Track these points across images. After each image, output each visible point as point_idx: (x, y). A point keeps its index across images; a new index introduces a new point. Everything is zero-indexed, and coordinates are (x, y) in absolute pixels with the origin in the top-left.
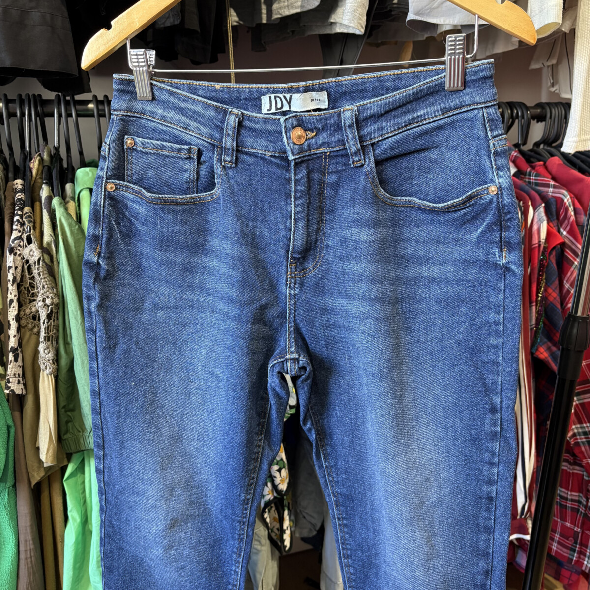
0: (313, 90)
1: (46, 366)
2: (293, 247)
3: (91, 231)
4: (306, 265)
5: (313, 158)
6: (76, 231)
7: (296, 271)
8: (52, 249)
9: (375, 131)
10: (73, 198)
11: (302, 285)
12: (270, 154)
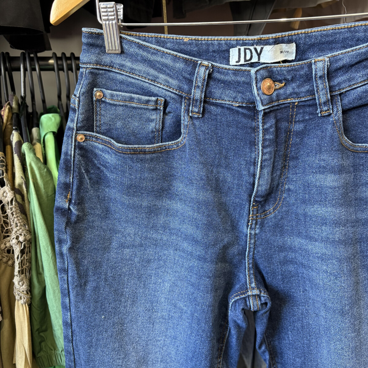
0: (283, 42)
1: (21, 296)
2: (257, 192)
3: (62, 179)
4: (267, 207)
5: (281, 108)
6: (45, 174)
7: (257, 213)
8: (23, 189)
9: (344, 81)
10: (39, 141)
11: (262, 225)
12: (238, 105)
